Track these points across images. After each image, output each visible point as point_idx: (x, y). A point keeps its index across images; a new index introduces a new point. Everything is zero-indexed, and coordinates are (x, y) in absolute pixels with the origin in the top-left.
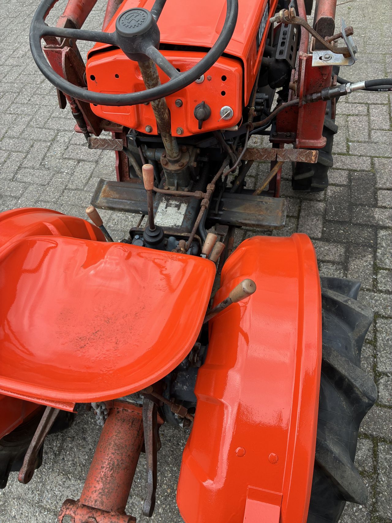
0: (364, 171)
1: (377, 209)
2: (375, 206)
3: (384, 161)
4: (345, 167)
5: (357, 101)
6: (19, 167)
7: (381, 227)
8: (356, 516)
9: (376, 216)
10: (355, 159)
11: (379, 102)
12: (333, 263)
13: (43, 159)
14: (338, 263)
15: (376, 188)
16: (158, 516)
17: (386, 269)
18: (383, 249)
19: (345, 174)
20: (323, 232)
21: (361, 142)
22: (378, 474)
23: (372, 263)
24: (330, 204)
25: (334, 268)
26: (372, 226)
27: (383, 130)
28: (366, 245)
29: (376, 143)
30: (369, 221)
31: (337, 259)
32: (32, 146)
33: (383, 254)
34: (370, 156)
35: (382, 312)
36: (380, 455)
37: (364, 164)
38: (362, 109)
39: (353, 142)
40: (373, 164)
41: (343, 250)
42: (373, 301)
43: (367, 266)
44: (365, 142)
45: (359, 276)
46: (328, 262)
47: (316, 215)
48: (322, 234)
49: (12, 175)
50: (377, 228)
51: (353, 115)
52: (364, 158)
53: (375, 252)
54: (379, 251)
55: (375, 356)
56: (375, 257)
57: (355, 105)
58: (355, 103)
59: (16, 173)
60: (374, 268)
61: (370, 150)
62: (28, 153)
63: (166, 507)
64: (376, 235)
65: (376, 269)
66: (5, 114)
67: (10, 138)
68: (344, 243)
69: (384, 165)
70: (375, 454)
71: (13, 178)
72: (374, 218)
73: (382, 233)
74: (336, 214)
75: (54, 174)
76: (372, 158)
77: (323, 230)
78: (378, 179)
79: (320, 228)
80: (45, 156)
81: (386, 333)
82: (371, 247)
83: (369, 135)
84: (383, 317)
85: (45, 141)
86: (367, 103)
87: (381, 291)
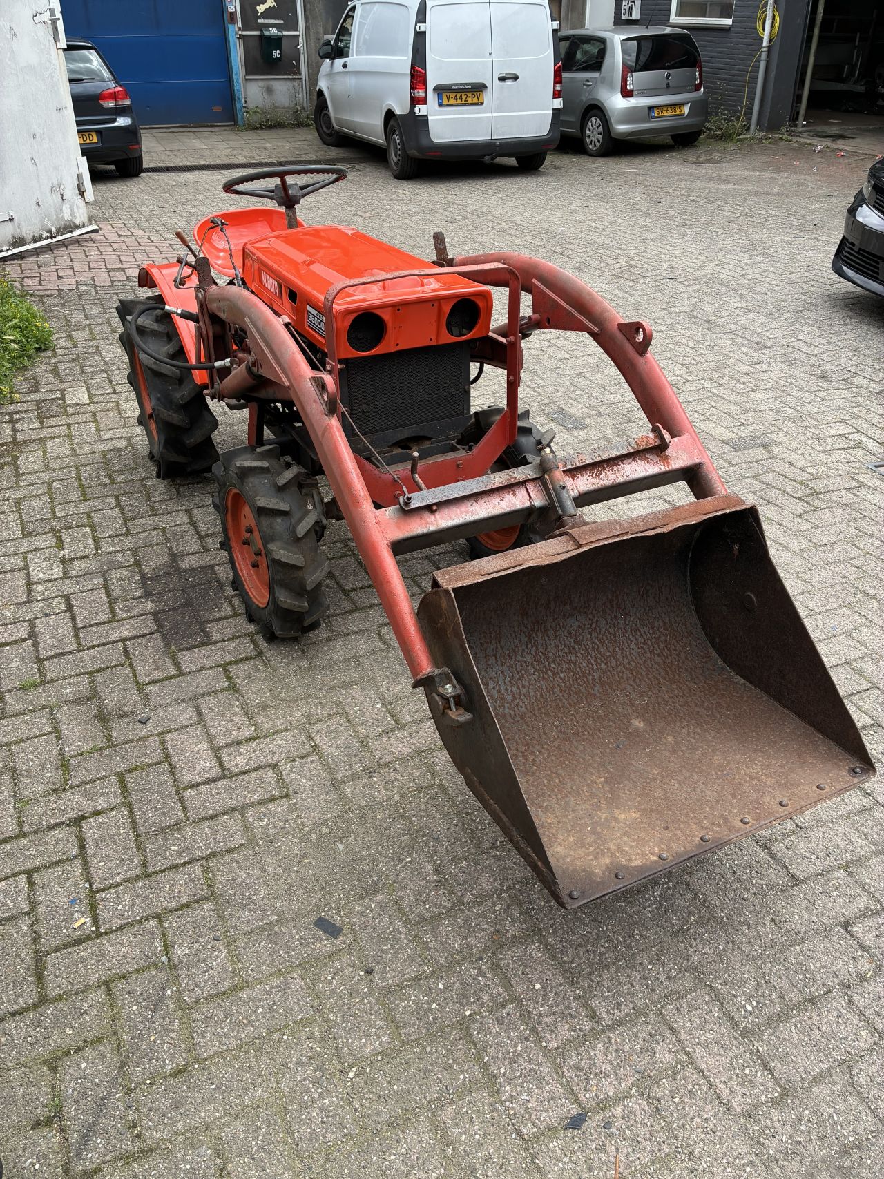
0: (188, 649)
1: (152, 610)
2: (155, 613)
3: (159, 674)
4: (219, 645)
5: (253, 775)
7: (141, 597)
9: (150, 604)
10: (209, 662)
12: (188, 554)
14: (182, 555)
15: (160, 632)
17: (125, 566)
18: (134, 581)
19: (216, 636)
21: (209, 694)
23: (143, 566)
24: (219, 598)
25: (185, 551)
26: (153, 595)
27: (176, 730)
28: (156, 577)
29: (183, 700)
30: (158, 597)
31: (186, 558)
33: (131, 576)
34: (184, 675)
35: (122, 537)
37: (189, 660)
38: (237, 761)
39: (223, 690)
40: (176, 664)
41: (181, 565)
42: (133, 541)
43: (148, 562)
44: (202, 696)
45: (155, 552)
46: (194, 553)
48: (214, 570)
50: (146, 595)
51: (248, 740)
52: (193, 669)
54: (138, 578)
55: (123, 513)
56: (141, 572)
57: (253, 765)
58: (255, 770)
61: (189, 686)
64: (145, 590)
65: (138, 564)
68: (182, 572)
69: (158, 668)
72: (152, 602)
73: (138, 594)
74: (206, 590)
76: (181, 674)
77: (216, 574)
78: (161, 645)
79: (219, 573)
82: (148, 578)
83: (199, 713)
84: (120, 534)
86: (230, 777)
87: (127, 550)
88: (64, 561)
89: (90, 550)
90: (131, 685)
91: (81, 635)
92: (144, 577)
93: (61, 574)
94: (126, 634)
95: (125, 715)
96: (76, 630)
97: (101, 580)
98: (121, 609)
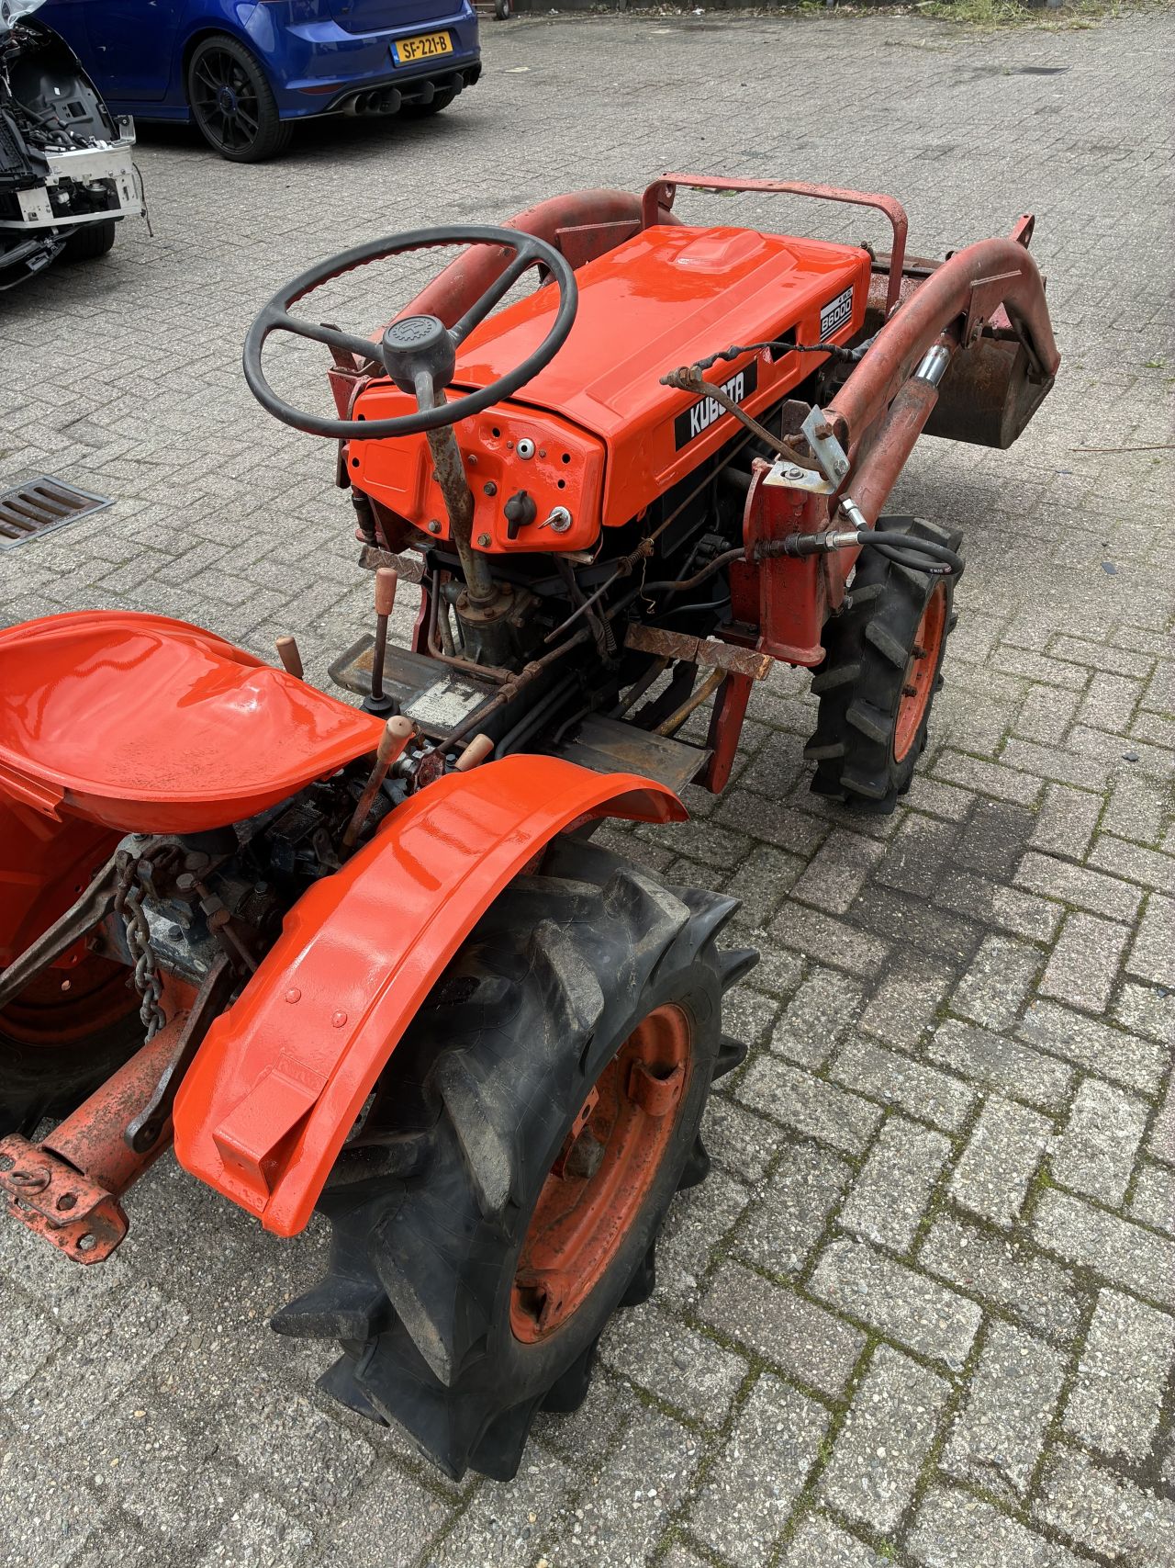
0: (1014, 803)
1: (1005, 890)
2: (1006, 882)
3: (1074, 794)
4: (973, 786)
5: (1071, 659)
6: (265, 621)
7: (998, 928)
8: (632, 1510)
9: (997, 904)
10: (1005, 774)
11: (1124, 671)
12: (846, 973)
13: (320, 616)
14: (857, 978)
15: (1025, 846)
16: (204, 1356)
17: (966, 1020)
18: (979, 975)
19: (965, 798)
20: (854, 904)
21: (1038, 743)
22: (730, 1439)
23: (939, 998)
24: (900, 851)
25: (844, 984)
26: (977, 922)
27: (1105, 731)
28: (940, 958)
29: (1073, 754)
30: (975, 910)
31: (859, 967)
32: (310, 587)
33: (975, 988)
34: (1046, 778)
35: (910, 1105)
36: (754, 1400)
37: (1022, 790)
38: (1076, 676)
39: (1018, 738)
40: (1043, 794)
41: (882, 954)
42: (901, 1078)
43: (923, 1001)
44: (1048, 746)
45: (893, 1018)
46: (836, 968)
47: (855, 865)
48: (851, 907)
49: (244, 630)
50: (988, 928)
51: (1047, 684)
52: (1029, 777)
53: (959, 977)
54: (969, 978)
55: (846, 1191)
56: (952, 988)
57: (1063, 665)
58: (1065, 661)
59: (253, 630)
60: (938, 1010)
61: (1052, 765)
62: (296, 596)
63: (229, 1343)
64: (979, 942)
65: (942, 1013)
66: (287, 515)
67: (275, 562)
68: (894, 940)
69: (1069, 803)
70: (742, 1393)
71: (244, 637)
72: (989, 905)
73: (996, 943)
74: (903, 875)
75: (328, 649)
76: (1048, 781)
77: (855, 900)
78: (1040, 827)
79: (850, 894)
80: (327, 610)
81: (898, 1151)
82: (956, 965)
83: (1066, 733)
84: (908, 1117)
85: (340, 583)
86: (1093, 667)
87: (931, 1063)
88: (1060, 1118)
89: (997, 1108)
90: (1116, 803)
91: (1134, 911)
92: (960, 970)
93: (1087, 1084)
94: (1072, 870)
95: (1148, 778)
96: (1135, 927)
97: (1031, 1017)
98: (1046, 923)
